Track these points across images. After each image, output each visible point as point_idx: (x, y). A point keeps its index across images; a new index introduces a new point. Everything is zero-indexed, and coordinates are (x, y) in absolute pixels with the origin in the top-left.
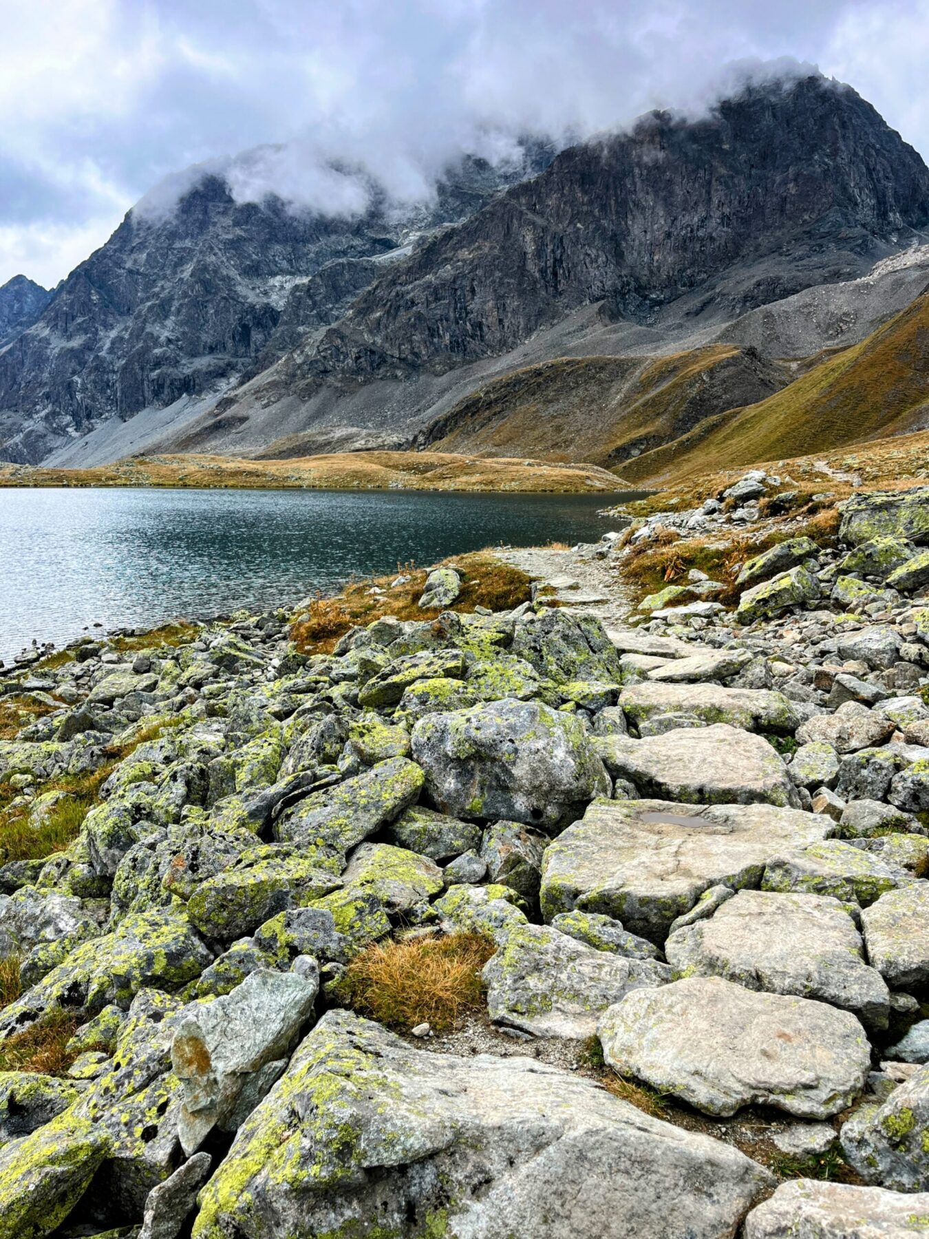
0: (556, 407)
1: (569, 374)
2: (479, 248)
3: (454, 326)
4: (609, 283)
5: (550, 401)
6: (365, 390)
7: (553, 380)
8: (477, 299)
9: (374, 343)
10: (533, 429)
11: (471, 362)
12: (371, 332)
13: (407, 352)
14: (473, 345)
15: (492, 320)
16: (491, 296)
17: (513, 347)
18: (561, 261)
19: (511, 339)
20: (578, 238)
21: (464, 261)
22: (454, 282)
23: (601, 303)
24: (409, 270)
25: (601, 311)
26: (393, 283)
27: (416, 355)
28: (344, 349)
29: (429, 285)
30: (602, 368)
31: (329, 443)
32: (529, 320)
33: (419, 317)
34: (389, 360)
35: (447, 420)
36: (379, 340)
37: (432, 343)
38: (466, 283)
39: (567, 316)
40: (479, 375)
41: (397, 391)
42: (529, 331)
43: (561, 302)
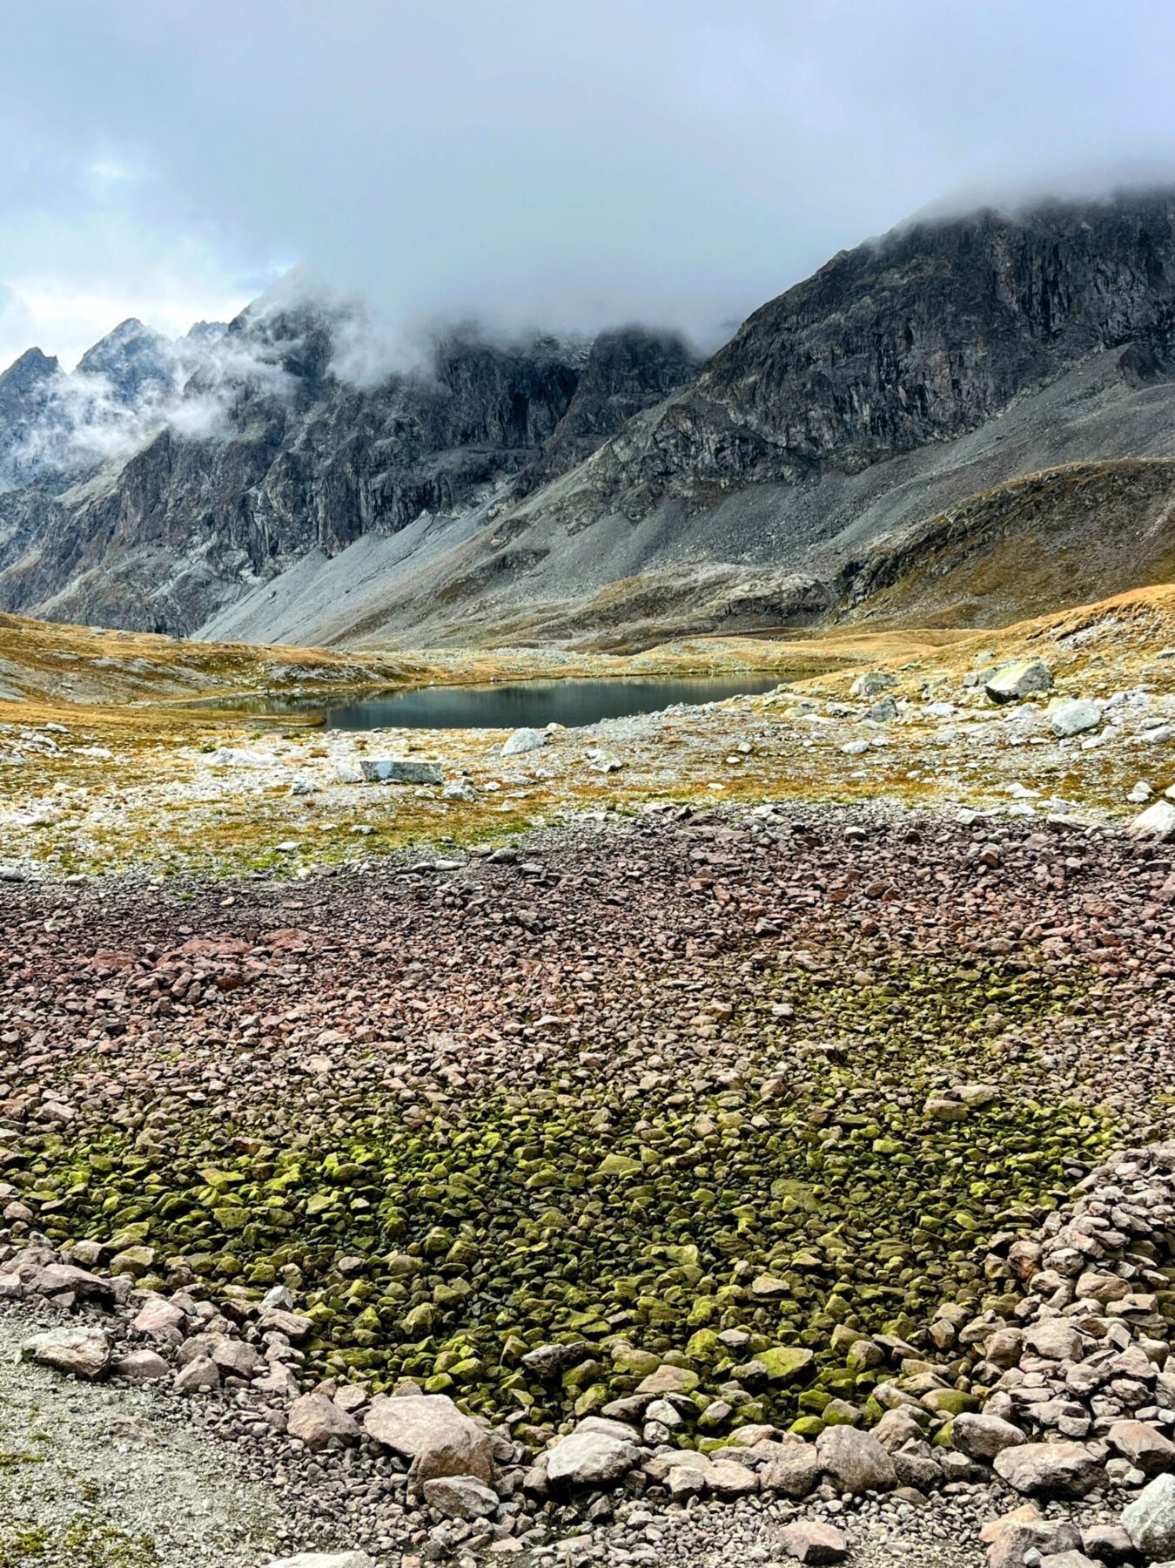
0: (1065, 539)
1: (1083, 488)
2: (918, 268)
3: (876, 395)
4: (1137, 315)
5: (1056, 529)
6: (733, 501)
7: (1061, 496)
8: (915, 350)
9: (745, 426)
10: (1032, 569)
11: (906, 450)
12: (740, 408)
13: (800, 437)
14: (910, 422)
15: (941, 381)
16: (941, 343)
17: (976, 423)
18: (1055, 284)
19: (974, 411)
20: (1083, 245)
21: (893, 290)
22: (878, 323)
23: (1124, 347)
24: (803, 306)
25: (1124, 362)
26: (776, 327)
27: (815, 441)
28: (697, 437)
29: (835, 330)
30: (1134, 478)
31: (692, 590)
32: (1003, 380)
33: (820, 380)
34: (770, 451)
35: (897, 558)
36: (753, 419)
37: (841, 422)
38: (898, 324)
39: (1067, 371)
40: (923, 476)
41: (786, 501)
42: (1002, 398)
43: (1054, 350)
